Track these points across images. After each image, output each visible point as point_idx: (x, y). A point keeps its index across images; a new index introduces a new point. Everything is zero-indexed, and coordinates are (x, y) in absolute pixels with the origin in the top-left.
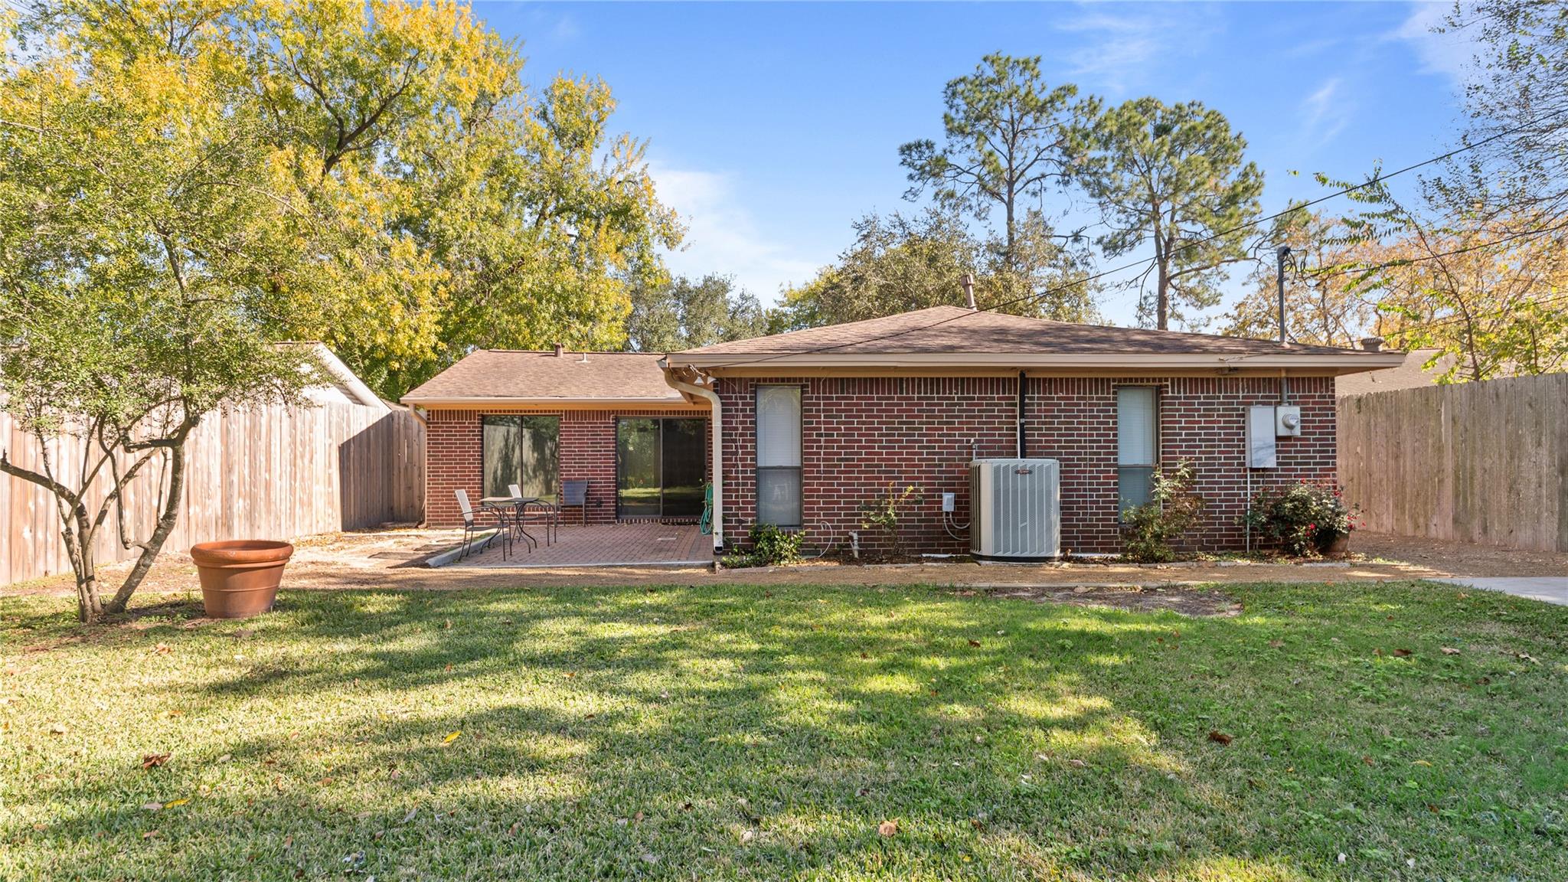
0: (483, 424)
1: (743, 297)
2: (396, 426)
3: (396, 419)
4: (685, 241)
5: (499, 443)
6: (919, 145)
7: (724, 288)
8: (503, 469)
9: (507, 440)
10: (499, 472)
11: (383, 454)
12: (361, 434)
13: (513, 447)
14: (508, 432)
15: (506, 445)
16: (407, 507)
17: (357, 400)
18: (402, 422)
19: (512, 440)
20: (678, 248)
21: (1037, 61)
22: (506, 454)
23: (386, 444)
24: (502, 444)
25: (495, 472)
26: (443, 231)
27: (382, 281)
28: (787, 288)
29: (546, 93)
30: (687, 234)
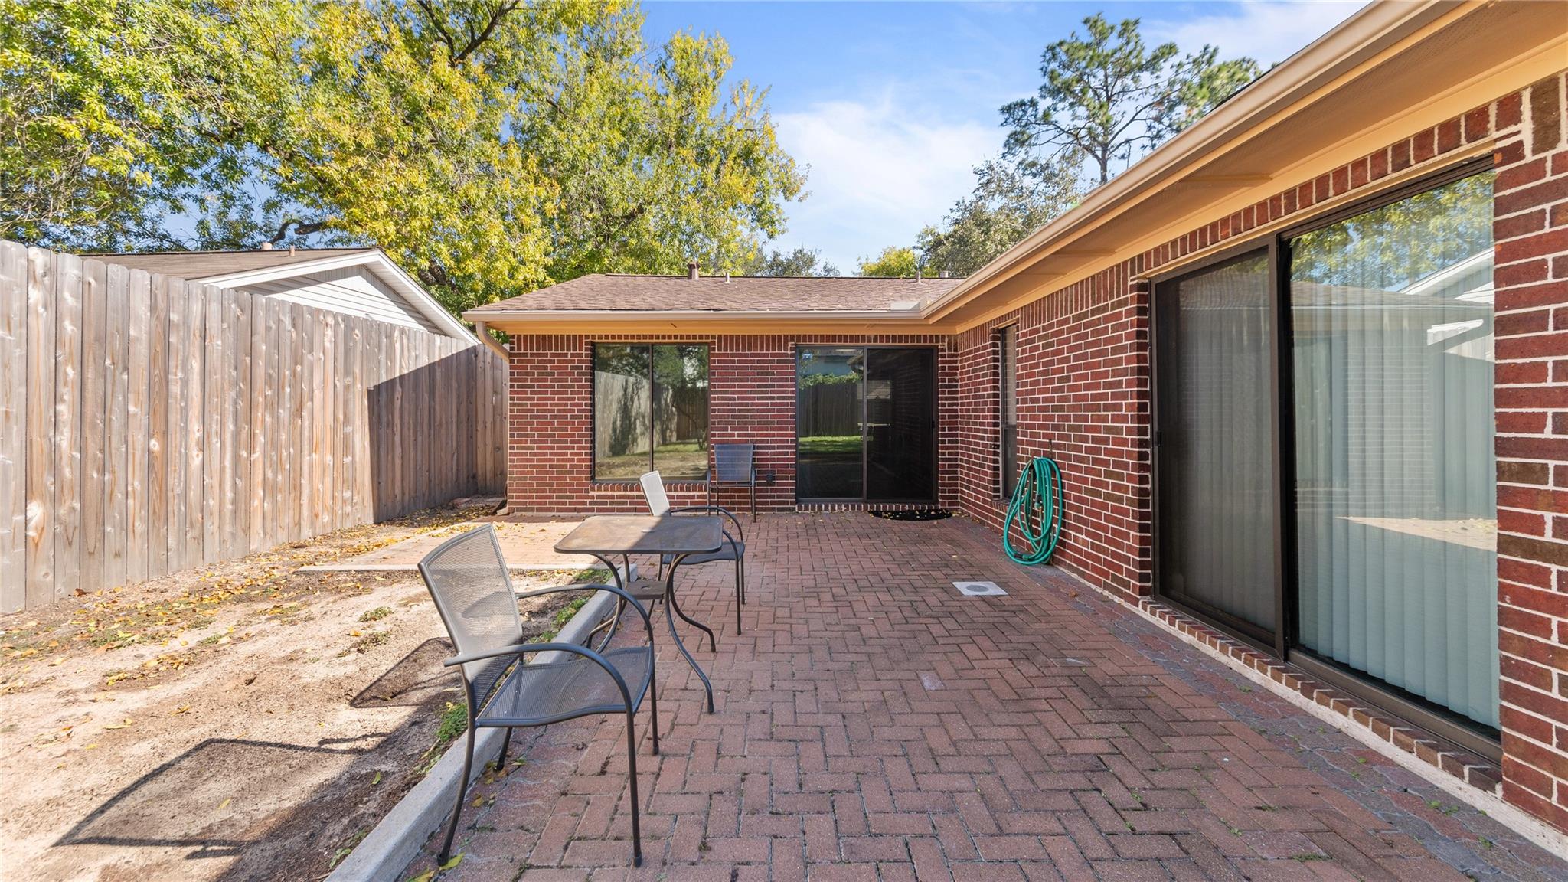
0: (593, 368)
1: (826, 269)
2: (480, 364)
3: (481, 355)
4: (803, 190)
5: (617, 393)
6: (1023, 104)
7: (810, 262)
8: (623, 419)
9: (625, 390)
10: (618, 423)
11: (459, 404)
12: (417, 372)
13: (632, 398)
14: (627, 381)
15: (625, 395)
16: (495, 475)
17: (435, 328)
18: (489, 360)
19: (631, 390)
20: (795, 198)
21: (1136, 22)
22: (625, 404)
23: (464, 390)
24: (621, 393)
25: (614, 423)
26: (558, 152)
27: (478, 192)
28: (863, 261)
29: (665, 48)
30: (806, 183)
